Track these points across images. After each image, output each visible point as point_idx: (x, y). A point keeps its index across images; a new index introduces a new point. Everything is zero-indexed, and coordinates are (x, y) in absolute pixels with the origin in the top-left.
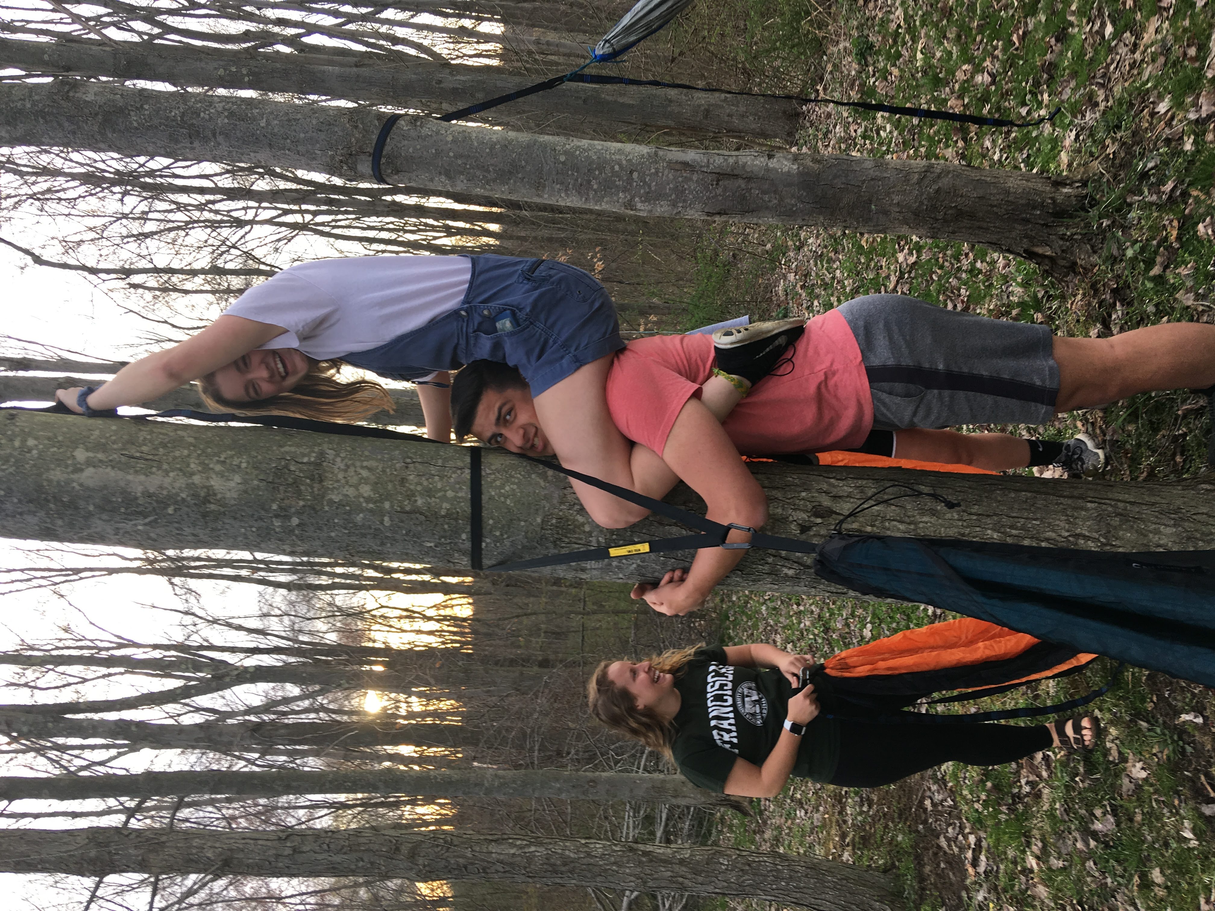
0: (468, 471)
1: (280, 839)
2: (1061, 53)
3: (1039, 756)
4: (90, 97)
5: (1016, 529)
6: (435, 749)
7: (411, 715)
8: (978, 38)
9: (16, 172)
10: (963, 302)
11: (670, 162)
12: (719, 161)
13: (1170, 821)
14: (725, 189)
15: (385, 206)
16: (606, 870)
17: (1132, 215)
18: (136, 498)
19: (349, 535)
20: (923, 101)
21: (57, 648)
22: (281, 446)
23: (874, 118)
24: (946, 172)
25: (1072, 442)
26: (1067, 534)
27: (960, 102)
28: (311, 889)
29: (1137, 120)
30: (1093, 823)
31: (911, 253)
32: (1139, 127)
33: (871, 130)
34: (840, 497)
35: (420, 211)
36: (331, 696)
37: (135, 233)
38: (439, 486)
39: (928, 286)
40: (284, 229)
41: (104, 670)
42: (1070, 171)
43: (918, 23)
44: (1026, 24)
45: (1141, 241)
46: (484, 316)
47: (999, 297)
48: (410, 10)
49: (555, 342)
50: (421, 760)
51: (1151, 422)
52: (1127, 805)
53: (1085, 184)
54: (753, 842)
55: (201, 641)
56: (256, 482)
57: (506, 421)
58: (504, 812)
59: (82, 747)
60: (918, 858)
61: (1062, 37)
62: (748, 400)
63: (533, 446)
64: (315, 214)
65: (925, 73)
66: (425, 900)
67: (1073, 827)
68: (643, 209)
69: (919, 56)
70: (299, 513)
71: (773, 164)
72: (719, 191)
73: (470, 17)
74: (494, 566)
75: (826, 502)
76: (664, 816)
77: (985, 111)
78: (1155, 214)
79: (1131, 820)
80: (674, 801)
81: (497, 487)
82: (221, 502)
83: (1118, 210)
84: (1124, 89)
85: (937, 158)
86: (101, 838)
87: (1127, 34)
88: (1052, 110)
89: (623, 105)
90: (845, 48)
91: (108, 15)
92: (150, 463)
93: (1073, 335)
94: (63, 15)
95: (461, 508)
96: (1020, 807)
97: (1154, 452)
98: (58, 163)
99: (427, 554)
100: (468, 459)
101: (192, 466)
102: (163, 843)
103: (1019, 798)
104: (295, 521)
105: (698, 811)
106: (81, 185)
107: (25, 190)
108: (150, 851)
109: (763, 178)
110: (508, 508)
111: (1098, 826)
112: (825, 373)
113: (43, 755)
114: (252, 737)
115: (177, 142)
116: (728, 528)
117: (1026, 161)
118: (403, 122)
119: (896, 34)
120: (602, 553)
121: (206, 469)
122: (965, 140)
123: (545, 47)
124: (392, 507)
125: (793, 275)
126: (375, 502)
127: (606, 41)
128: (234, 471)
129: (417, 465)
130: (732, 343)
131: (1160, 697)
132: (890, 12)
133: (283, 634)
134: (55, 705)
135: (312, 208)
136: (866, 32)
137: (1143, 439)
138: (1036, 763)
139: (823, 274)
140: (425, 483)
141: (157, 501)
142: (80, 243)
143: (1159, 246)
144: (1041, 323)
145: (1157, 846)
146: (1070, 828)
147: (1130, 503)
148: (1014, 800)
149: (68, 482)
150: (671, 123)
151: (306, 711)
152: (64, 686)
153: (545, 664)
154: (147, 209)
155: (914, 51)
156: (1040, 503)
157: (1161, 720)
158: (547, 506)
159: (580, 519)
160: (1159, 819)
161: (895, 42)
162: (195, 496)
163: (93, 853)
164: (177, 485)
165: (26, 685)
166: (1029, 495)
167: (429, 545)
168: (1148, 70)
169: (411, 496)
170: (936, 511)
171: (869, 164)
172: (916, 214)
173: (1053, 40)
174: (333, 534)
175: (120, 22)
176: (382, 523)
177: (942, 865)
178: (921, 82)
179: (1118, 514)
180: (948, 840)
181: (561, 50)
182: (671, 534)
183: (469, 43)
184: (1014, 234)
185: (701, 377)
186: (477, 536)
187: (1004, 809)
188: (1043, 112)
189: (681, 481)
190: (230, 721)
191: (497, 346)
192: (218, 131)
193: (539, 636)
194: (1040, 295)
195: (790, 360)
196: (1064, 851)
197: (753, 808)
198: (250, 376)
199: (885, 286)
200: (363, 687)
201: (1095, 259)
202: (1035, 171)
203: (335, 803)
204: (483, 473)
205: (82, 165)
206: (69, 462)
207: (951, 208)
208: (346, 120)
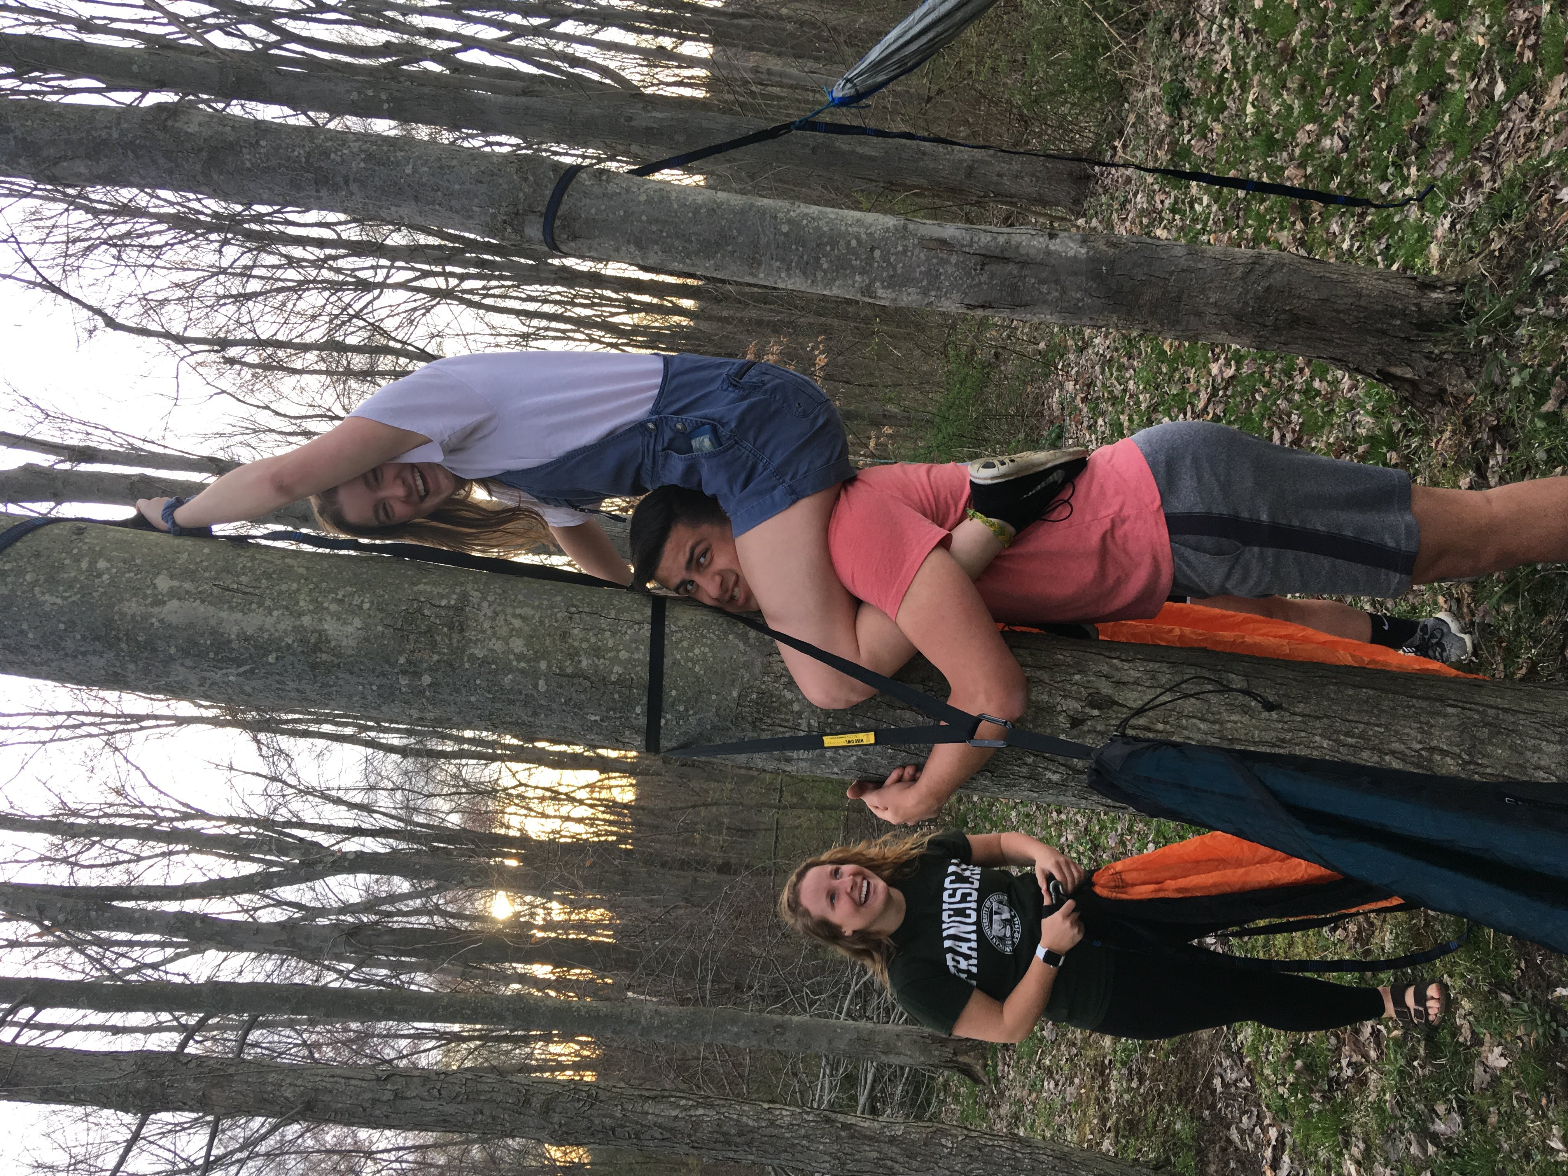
0: (647, 627)
1: (378, 1079)
2: (1436, 116)
3: (1367, 1028)
4: (192, 128)
5: (1352, 737)
6: (578, 971)
7: (549, 926)
8: (1328, 91)
9: (88, 210)
10: (1294, 431)
11: (922, 238)
12: (985, 239)
13: (1534, 1126)
14: (992, 276)
15: (551, 272)
16: (793, 1145)
17: (1522, 331)
18: (230, 641)
19: (493, 700)
20: (1252, 168)
21: (106, 815)
22: (416, 584)
23: (1188, 187)
24: (1279, 265)
25: (1430, 622)
26: (1419, 746)
27: (1300, 172)
28: (409, 1143)
29: (1532, 208)
30: (1433, 1122)
31: (1228, 364)
32: (1534, 218)
33: (1183, 202)
34: (1124, 683)
35: (596, 280)
36: (449, 895)
37: (234, 292)
38: (610, 644)
39: (1248, 408)
40: (421, 295)
41: (162, 847)
42: (1442, 270)
43: (1249, 67)
44: (1391, 75)
45: (1531, 366)
46: (678, 431)
47: (1342, 427)
48: (594, 23)
49: (765, 468)
50: (560, 984)
51: (1535, 604)
52: (1478, 1101)
53: (1460, 288)
54: (984, 1118)
55: (289, 815)
56: (380, 628)
57: (699, 565)
58: (663, 1058)
59: (131, 944)
60: (1201, 1153)
61: (1438, 94)
62: (1011, 551)
63: (732, 598)
64: (462, 278)
65: (1256, 132)
66: (555, 1166)
67: (1407, 1126)
68: (885, 296)
69: (1250, 109)
70: (432, 670)
71: (1055, 245)
72: (984, 278)
73: (671, 35)
74: (674, 749)
75: (1106, 688)
76: (870, 1077)
77: (1333, 185)
78: (1552, 332)
79: (1483, 1121)
80: (884, 1059)
81: (683, 649)
82: (336, 651)
83: (1504, 324)
84: (1516, 166)
85: (1268, 242)
86: (152, 1066)
87: (1524, 96)
88: (1422, 189)
89: (862, 157)
90: (1153, 94)
91: (214, 15)
92: (248, 597)
93: (1436, 484)
94: (157, 14)
95: (636, 673)
96: (1339, 1096)
97: (1536, 642)
98: (143, 200)
99: (590, 729)
100: (648, 612)
101: (302, 603)
102: (231, 1075)
103: (1337, 1083)
104: (427, 679)
105: (914, 1072)
106: (169, 229)
107: (98, 232)
108: (214, 1086)
109: (1041, 264)
110: (696, 676)
111: (1440, 1127)
112: (1113, 521)
113: (82, 952)
114: (347, 943)
115: (299, 188)
116: (978, 720)
117: (1385, 253)
118: (584, 176)
119: (1221, 79)
120: (814, 742)
121: (319, 608)
122: (1305, 221)
123: (763, 77)
124: (549, 667)
125: (1072, 383)
126: (528, 661)
127: (848, 81)
128: (353, 613)
129: (584, 615)
130: (993, 478)
131: (1531, 963)
132: (1213, 51)
133: (394, 812)
134: (99, 888)
135: (458, 270)
136: (1181, 75)
137: (1524, 625)
138: (1362, 1039)
139: (1112, 384)
140: (593, 640)
141: (255, 647)
142: (163, 302)
143: (1555, 374)
144: (1396, 466)
145: (1515, 1157)
146: (1403, 1127)
147: (1502, 709)
148: (1331, 1086)
149: (145, 617)
150: (923, 182)
151: (416, 912)
152: (113, 864)
153: (725, 868)
154: (251, 263)
155: (1243, 102)
156: (1385, 705)
157: (1529, 994)
158: (747, 676)
159: (788, 695)
160: (1520, 1121)
161: (1219, 89)
162: (303, 641)
163: (141, 1085)
164: (282, 626)
165: (65, 860)
166: (1371, 692)
167: (593, 718)
168: (1549, 145)
169: (573, 655)
170: (1250, 707)
171: (1179, 251)
172: (1239, 317)
173: (1426, 98)
174: (473, 699)
175: (228, 25)
176: (536, 686)
177: (1232, 1165)
178: (1251, 143)
179: (1487, 724)
180: (1242, 1132)
181: (785, 80)
182: (903, 720)
183: (668, 67)
184: (1365, 350)
185: (952, 519)
186: (655, 710)
187: (1317, 1096)
188: (1409, 191)
189: (919, 653)
190: (322, 921)
191: (692, 469)
192: (352, 177)
193: (720, 833)
194: (1395, 429)
195: (1067, 501)
196: (1393, 1157)
197: (987, 1073)
198: (382, 494)
199: (1193, 405)
200: (491, 887)
201: (1469, 385)
202: (1395, 267)
203: (445, 1033)
204: (667, 630)
205: (172, 204)
206: (149, 592)
207: (1285, 311)
208: (513, 170)
